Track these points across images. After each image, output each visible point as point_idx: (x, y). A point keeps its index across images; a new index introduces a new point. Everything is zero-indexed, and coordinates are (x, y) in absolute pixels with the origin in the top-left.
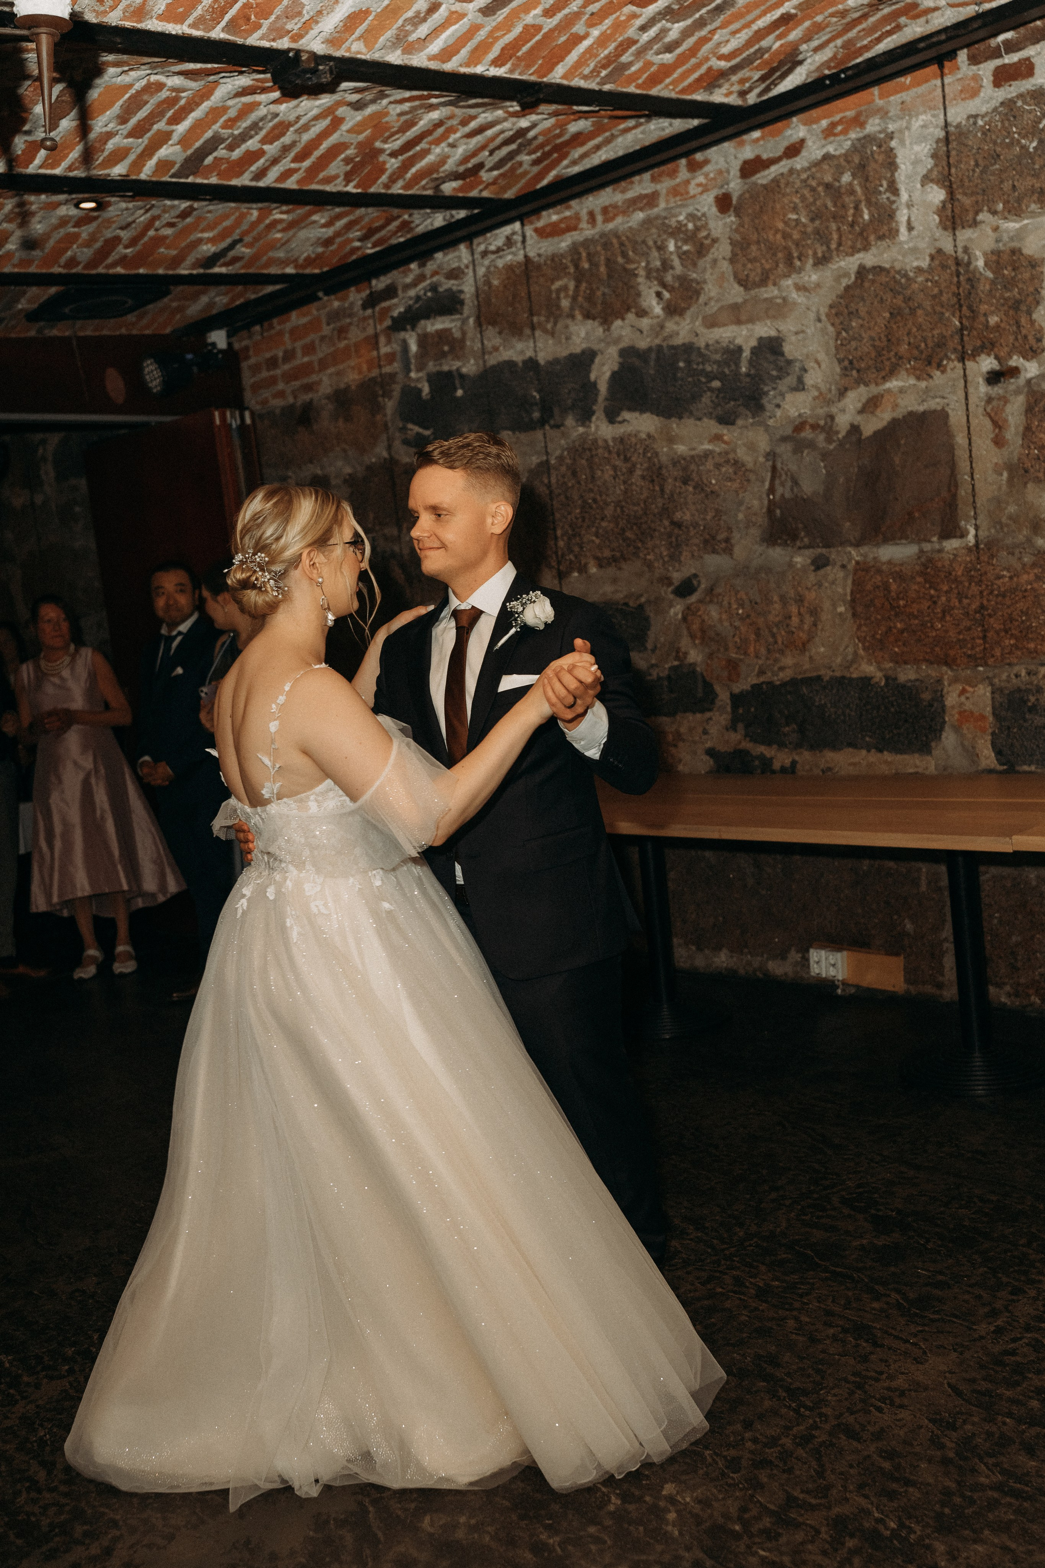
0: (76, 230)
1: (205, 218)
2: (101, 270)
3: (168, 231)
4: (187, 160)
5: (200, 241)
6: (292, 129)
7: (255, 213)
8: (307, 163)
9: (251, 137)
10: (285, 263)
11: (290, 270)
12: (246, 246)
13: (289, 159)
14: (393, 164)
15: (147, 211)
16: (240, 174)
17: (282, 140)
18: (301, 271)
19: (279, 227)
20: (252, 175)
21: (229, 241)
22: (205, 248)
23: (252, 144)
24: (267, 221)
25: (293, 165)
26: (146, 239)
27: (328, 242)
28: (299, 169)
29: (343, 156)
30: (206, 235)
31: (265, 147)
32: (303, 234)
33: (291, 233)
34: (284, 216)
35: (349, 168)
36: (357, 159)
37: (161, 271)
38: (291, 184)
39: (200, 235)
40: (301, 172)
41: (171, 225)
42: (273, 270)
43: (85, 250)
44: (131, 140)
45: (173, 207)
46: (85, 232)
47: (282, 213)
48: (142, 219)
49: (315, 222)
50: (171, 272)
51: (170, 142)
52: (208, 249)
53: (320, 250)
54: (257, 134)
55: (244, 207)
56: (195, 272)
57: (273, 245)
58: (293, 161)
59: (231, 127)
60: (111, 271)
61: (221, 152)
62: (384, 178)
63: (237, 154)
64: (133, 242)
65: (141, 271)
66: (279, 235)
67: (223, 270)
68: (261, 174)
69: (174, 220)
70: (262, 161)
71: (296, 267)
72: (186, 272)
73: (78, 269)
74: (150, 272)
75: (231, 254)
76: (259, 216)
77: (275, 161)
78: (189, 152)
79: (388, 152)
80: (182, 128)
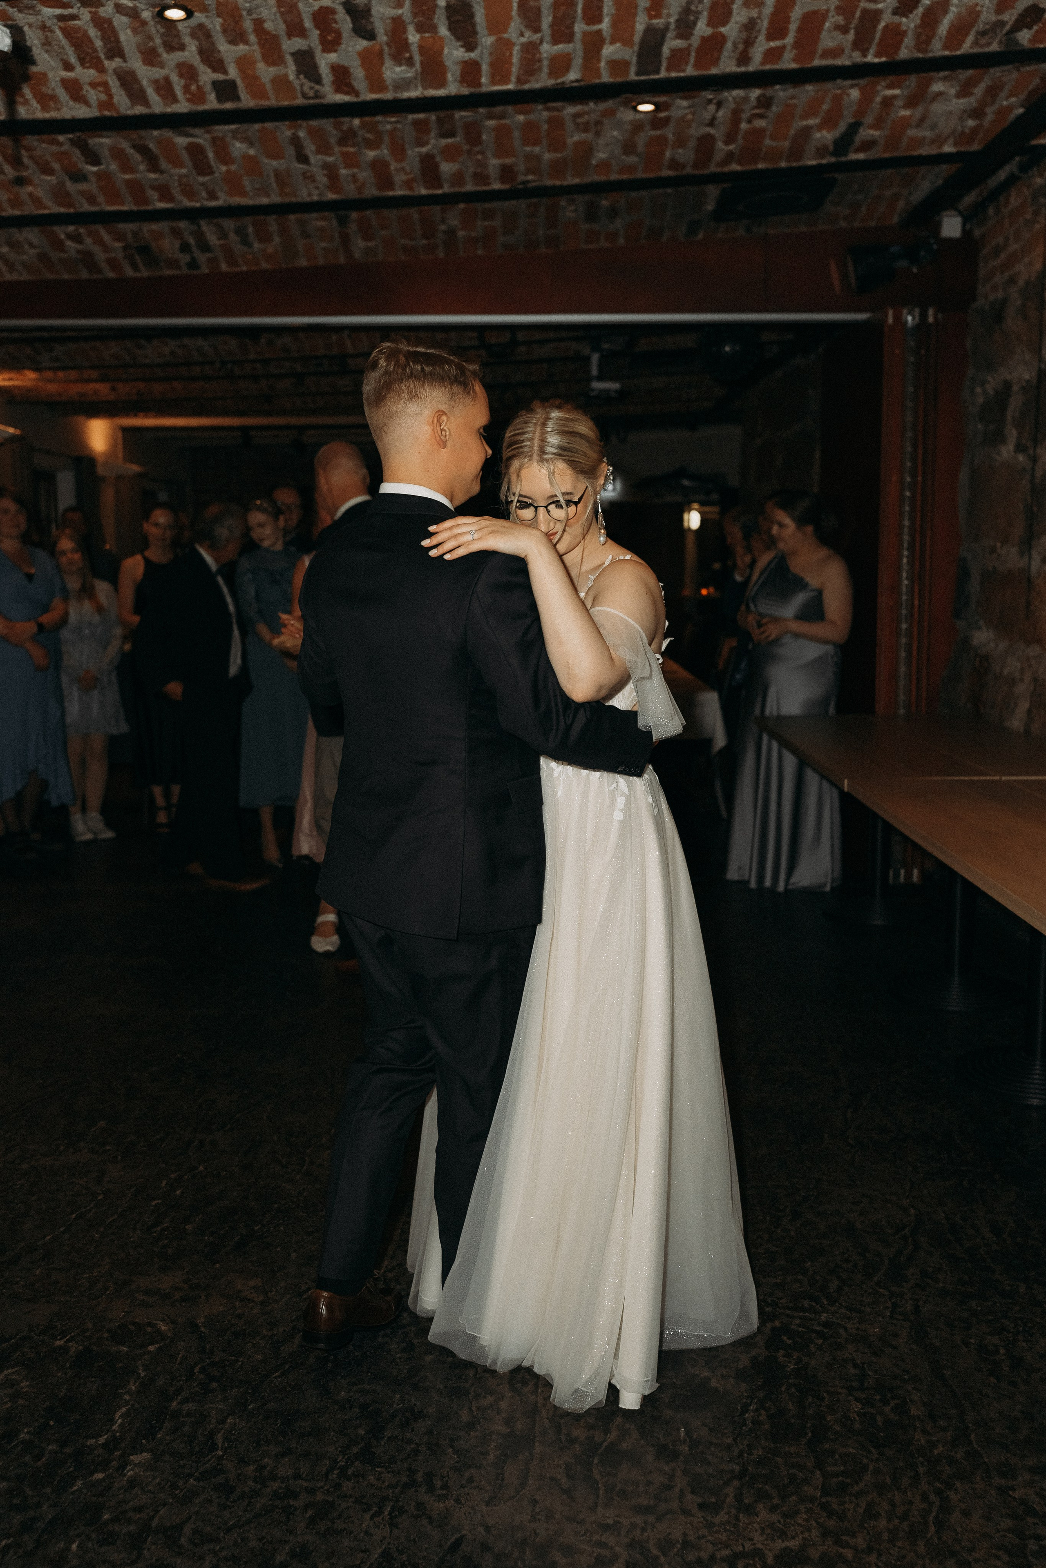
0: (658, 132)
1: (794, 106)
2: (713, 169)
3: (762, 123)
4: (640, 56)
5: (807, 130)
6: (735, 6)
7: (855, 94)
8: (789, 40)
9: (695, 23)
10: (939, 140)
11: (948, 148)
12: (871, 127)
13: (762, 38)
14: (911, 23)
15: (719, 105)
16: (716, 62)
17: (733, 20)
18: (963, 149)
19: (899, 103)
20: (734, 62)
21: (842, 127)
22: (818, 135)
23: (702, 28)
24: (878, 99)
25: (772, 44)
26: (741, 133)
27: (977, 113)
28: (784, 47)
29: (827, 25)
30: (811, 122)
31: (722, 29)
32: (937, 108)
33: (920, 109)
34: (897, 92)
35: (851, 36)
36: (852, 26)
37: (783, 164)
38: (788, 63)
39: (804, 123)
40: (789, 48)
41: (761, 116)
42: (924, 151)
43: (680, 151)
44: (561, 46)
45: (746, 99)
46: (669, 133)
47: (890, 87)
48: (720, 114)
49: (941, 94)
50: (794, 164)
51: (607, 42)
52: (826, 136)
53: (971, 123)
54: (697, 19)
55: (832, 88)
56: (824, 161)
57: (905, 123)
58: (770, 38)
59: (658, 16)
60: (726, 169)
61: (672, 43)
62: (909, 40)
63: (695, 41)
64: (730, 138)
65: (761, 166)
66: (907, 113)
67: (861, 156)
68: (744, 58)
69: (757, 111)
70: (729, 45)
71: (956, 144)
72: (813, 162)
73: (688, 170)
74: (770, 166)
75: (858, 140)
76: (863, 93)
77: (749, 43)
78: (636, 48)
79: (890, 11)
80: (605, 25)
